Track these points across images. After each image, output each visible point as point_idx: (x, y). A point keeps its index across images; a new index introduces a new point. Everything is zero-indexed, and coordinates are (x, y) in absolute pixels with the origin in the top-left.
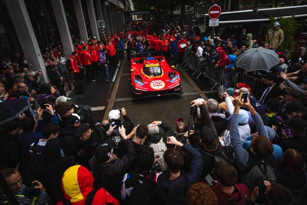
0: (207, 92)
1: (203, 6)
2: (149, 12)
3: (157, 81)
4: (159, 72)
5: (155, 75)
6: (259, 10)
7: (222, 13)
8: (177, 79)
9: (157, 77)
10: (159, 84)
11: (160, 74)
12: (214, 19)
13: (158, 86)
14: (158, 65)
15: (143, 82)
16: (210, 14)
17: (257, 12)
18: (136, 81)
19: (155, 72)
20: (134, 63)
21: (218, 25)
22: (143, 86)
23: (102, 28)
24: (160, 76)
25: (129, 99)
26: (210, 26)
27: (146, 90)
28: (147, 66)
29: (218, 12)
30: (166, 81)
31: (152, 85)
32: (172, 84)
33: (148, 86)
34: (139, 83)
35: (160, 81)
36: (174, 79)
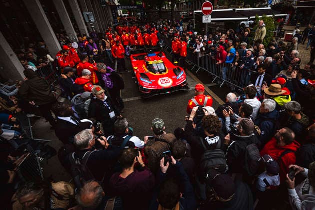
0: (210, 85)
1: (185, 4)
2: (136, 7)
3: (164, 78)
4: (164, 69)
5: (160, 72)
6: (237, 9)
7: (213, 11)
8: (183, 75)
9: (163, 74)
10: (167, 81)
11: (165, 71)
12: (207, 16)
13: (166, 83)
14: (161, 61)
15: (150, 81)
16: (203, 11)
17: (236, 12)
18: (142, 80)
19: (160, 69)
20: (134, 60)
21: (210, 22)
22: (150, 85)
23: (90, 22)
24: (165, 73)
25: (137, 98)
26: (204, 22)
27: (154, 88)
28: (151, 63)
29: (210, 9)
30: (173, 77)
31: (160, 83)
32: (179, 80)
33: (156, 84)
34: (147, 81)
35: (167, 78)
36: (180, 76)
